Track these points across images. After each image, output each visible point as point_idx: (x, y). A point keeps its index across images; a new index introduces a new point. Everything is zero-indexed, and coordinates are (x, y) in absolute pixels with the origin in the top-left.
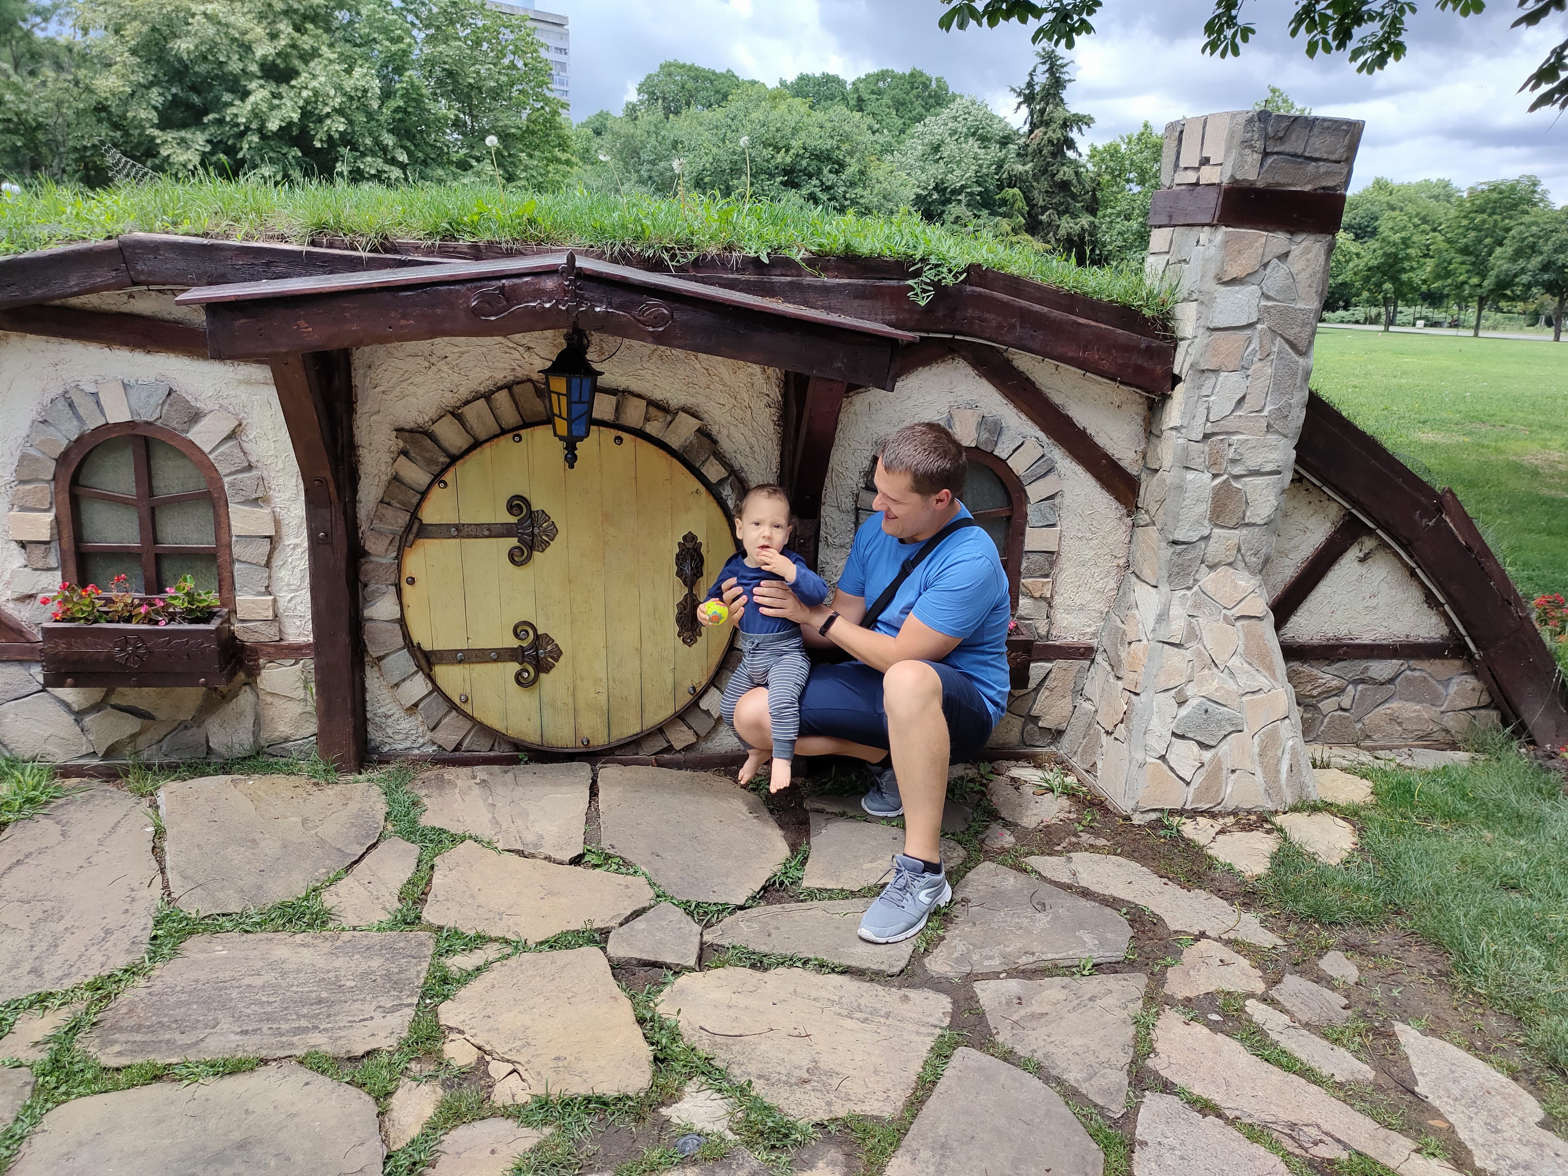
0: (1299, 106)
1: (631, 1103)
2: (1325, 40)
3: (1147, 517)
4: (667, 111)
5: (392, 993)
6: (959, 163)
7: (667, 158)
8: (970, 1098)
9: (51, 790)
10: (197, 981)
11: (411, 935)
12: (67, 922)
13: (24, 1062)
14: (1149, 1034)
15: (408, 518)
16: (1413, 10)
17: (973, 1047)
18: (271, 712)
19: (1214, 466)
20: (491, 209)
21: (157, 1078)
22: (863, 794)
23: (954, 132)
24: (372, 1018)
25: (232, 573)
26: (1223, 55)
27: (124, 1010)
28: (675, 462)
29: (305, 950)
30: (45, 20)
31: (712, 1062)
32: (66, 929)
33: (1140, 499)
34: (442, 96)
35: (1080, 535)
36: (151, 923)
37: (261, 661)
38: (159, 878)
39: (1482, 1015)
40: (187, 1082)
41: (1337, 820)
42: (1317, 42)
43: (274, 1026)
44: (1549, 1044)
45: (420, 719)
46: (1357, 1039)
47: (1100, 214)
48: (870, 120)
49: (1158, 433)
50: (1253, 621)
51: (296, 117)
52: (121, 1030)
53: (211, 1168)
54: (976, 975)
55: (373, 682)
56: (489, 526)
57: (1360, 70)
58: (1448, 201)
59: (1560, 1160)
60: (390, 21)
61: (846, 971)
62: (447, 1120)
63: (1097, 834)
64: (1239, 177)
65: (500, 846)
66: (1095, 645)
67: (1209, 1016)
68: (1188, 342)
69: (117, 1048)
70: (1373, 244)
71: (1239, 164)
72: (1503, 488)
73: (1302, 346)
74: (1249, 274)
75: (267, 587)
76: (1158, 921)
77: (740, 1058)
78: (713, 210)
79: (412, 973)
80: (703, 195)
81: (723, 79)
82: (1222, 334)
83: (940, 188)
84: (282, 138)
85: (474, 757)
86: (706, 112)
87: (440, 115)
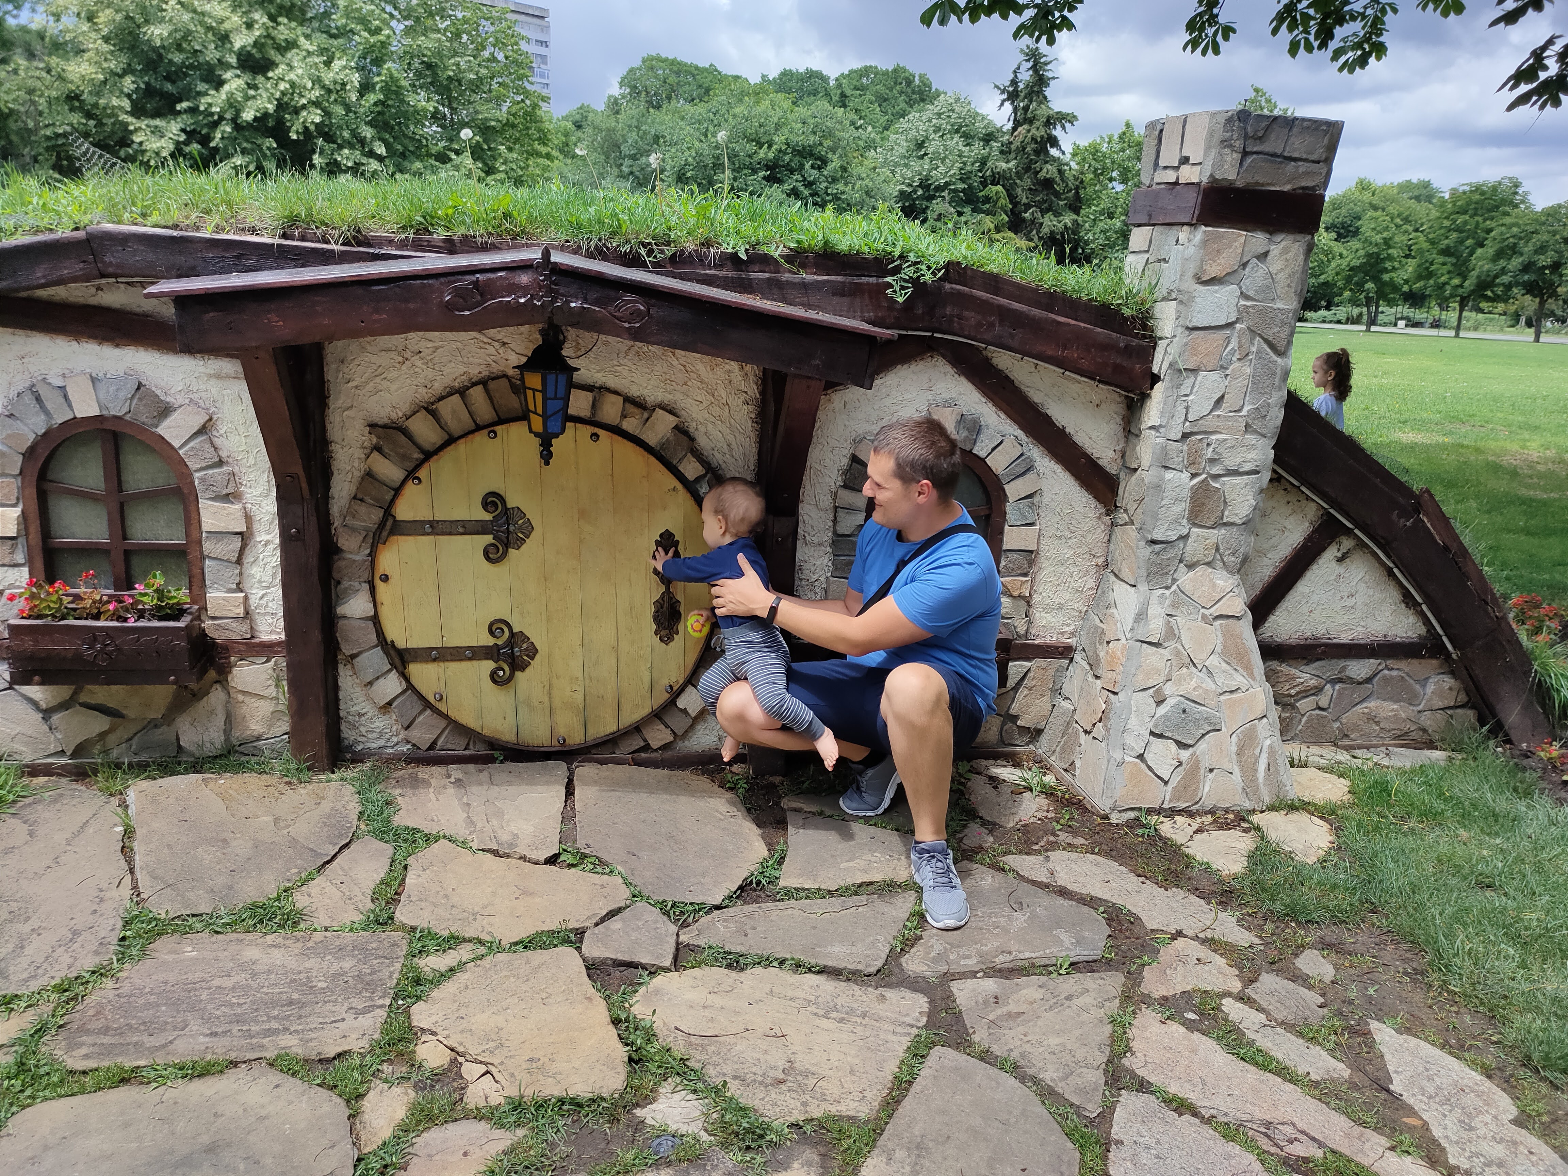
0: (1282, 106)
1: (605, 1105)
2: (1307, 40)
3: (1126, 516)
4: (649, 105)
5: (364, 994)
6: (943, 160)
7: (648, 153)
8: (946, 1098)
9: (18, 789)
10: (166, 983)
11: (384, 935)
12: (34, 923)
14: (1125, 1033)
15: (381, 514)
16: (1395, 11)
17: (950, 1046)
18: (243, 710)
19: (1192, 464)
20: (466, 203)
21: (124, 1081)
22: (842, 792)
23: (937, 129)
24: (344, 1020)
25: (203, 570)
26: (1204, 53)
27: (91, 1012)
28: (652, 459)
29: (276, 951)
30: (17, 7)
31: (687, 1063)
32: (33, 930)
33: (1119, 498)
34: (421, 88)
35: (1059, 534)
36: (120, 924)
37: (232, 659)
38: (128, 878)
39: (1457, 1013)
40: (155, 1085)
41: (1315, 819)
42: (1299, 41)
43: (244, 1028)
44: (1523, 1041)
45: (394, 717)
46: (1333, 1037)
47: (1082, 212)
48: (853, 116)
49: (1137, 432)
50: (1231, 621)
51: (271, 108)
52: (88, 1032)
54: (953, 974)
55: (347, 681)
56: (464, 523)
57: (1341, 69)
58: (1430, 203)
59: (1534, 1158)
60: (368, 11)
61: (822, 971)
62: (418, 1123)
63: (1074, 832)
64: (1219, 176)
65: (475, 846)
66: (1074, 644)
67: (1186, 1015)
68: (1166, 341)
69: (84, 1051)
70: (1354, 244)
71: (1219, 163)
72: (1482, 488)
73: (1281, 346)
74: (1228, 274)
75: (238, 584)
76: (1135, 920)
77: (715, 1058)
78: (690, 206)
79: (384, 974)
80: (683, 190)
81: (706, 74)
82: (1201, 333)
83: (925, 184)
84: (256, 129)
85: (449, 756)
86: (688, 107)
87: (419, 107)
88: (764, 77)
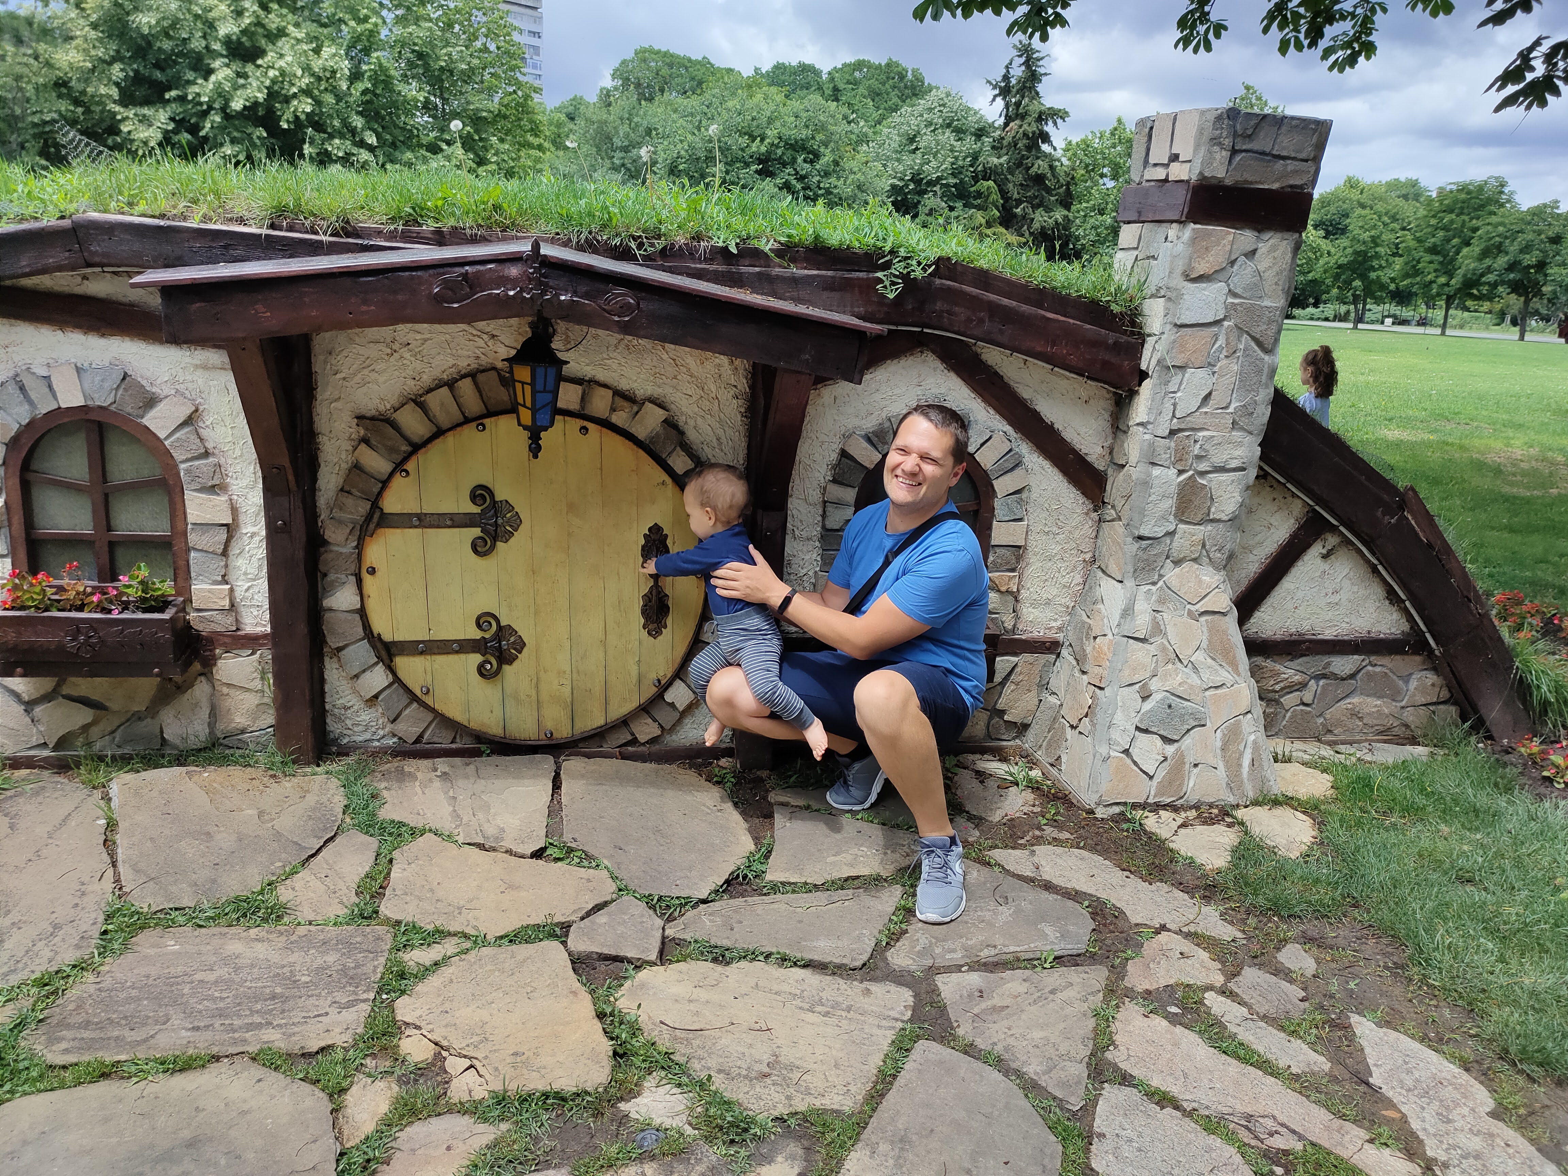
0: (1271, 103)
1: (590, 1099)
2: (1297, 38)
3: (1113, 512)
4: (642, 97)
5: (348, 988)
6: (935, 155)
7: (639, 145)
8: (930, 1091)
10: (148, 977)
11: (368, 929)
12: (14, 917)
14: (1109, 1026)
15: (369, 507)
16: (1385, 10)
17: (934, 1040)
18: (228, 703)
19: (1179, 461)
20: (455, 195)
21: (104, 1076)
22: (828, 787)
23: (930, 124)
24: (327, 1014)
25: (188, 561)
26: (1196, 50)
27: (72, 1006)
28: (642, 453)
29: (260, 945)
31: (672, 1056)
32: (13, 924)
33: (1107, 494)
34: (413, 78)
35: (1047, 529)
36: (101, 918)
37: (217, 651)
38: (110, 872)
39: (1436, 1007)
40: (136, 1079)
41: (1298, 814)
42: (1289, 40)
43: (227, 1022)
44: (1500, 1035)
45: (380, 710)
46: (1314, 1031)
47: (1073, 208)
48: (845, 110)
49: (1125, 428)
50: (1217, 617)
51: (261, 96)
52: (68, 1027)
53: (159, 1167)
54: (938, 968)
55: (332, 673)
56: (452, 516)
57: (1331, 68)
58: (1417, 200)
59: (1511, 1151)
61: (808, 965)
62: (402, 1117)
63: (1060, 827)
64: (1208, 174)
65: (461, 840)
66: (1061, 639)
67: (1169, 1009)
68: (1155, 338)
69: (64, 1045)
70: (1344, 242)
71: (1208, 161)
72: (1466, 485)
73: (1268, 344)
74: (1216, 271)
75: (223, 576)
76: (1118, 915)
77: (700, 1052)
78: (681, 199)
79: (369, 968)
80: (674, 183)
81: (699, 66)
82: (1189, 330)
83: (916, 179)
84: (247, 118)
85: (435, 750)
86: (680, 100)
87: (409, 97)
88: (757, 70)
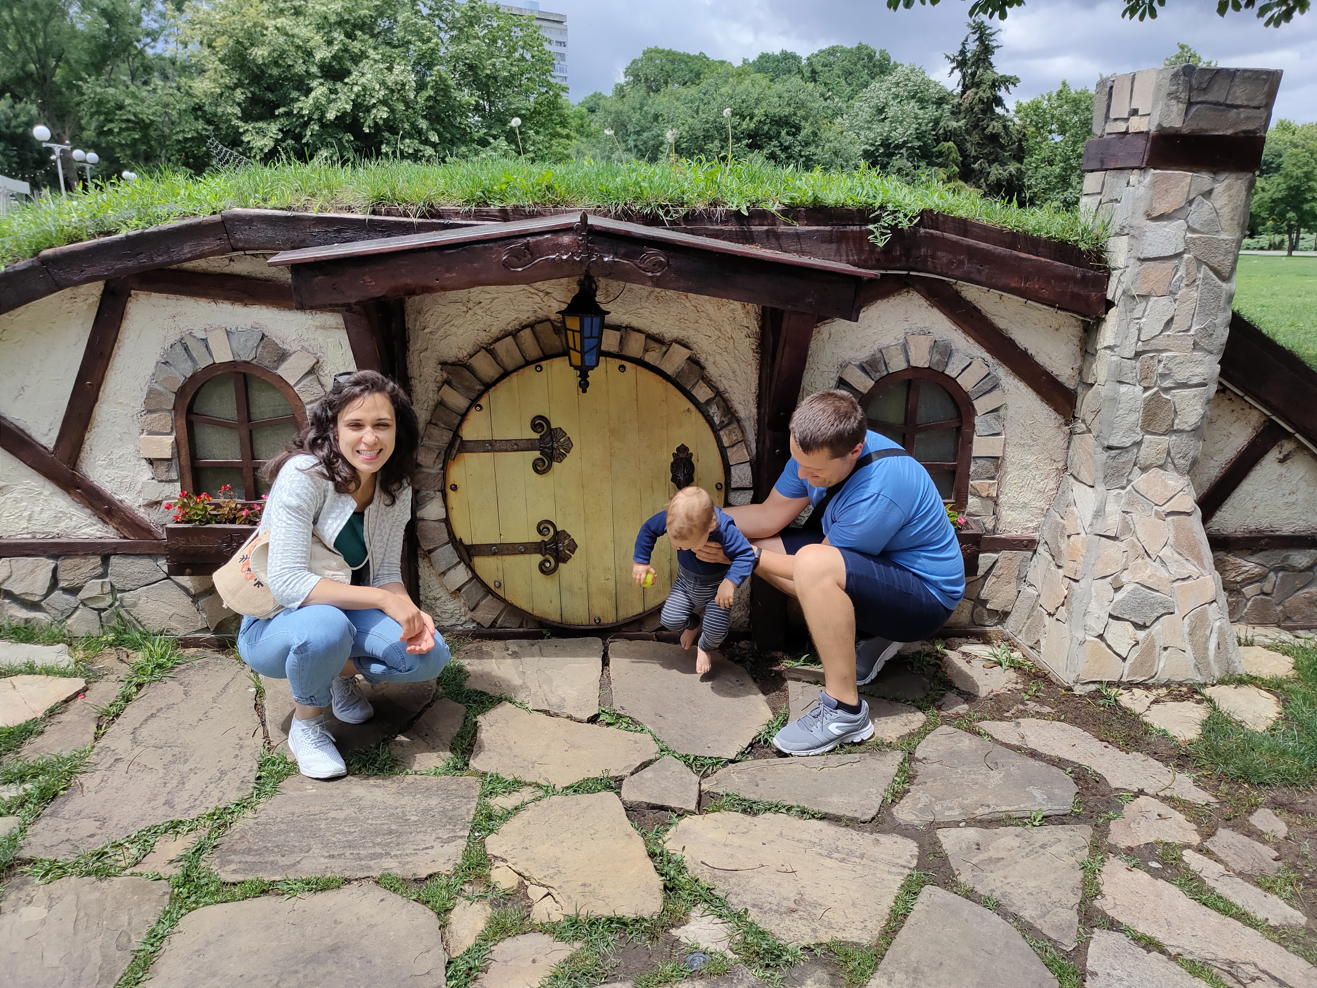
1: (647, 925)
3: (1084, 426)
4: (650, 89)
5: (448, 827)
6: (901, 123)
8: (938, 930)
9: (175, 658)
10: (293, 814)
11: (461, 779)
12: (191, 764)
13: (163, 876)
14: (1095, 878)
15: (451, 436)
17: (938, 885)
19: (1144, 378)
20: (516, 179)
21: (264, 892)
23: (896, 96)
24: (432, 847)
26: (1142, 18)
27: (237, 836)
28: (670, 385)
29: (378, 790)
30: (153, 40)
31: (712, 892)
32: (191, 770)
33: (1077, 410)
34: (465, 86)
35: (1022, 442)
36: (256, 766)
38: (261, 730)
40: (288, 896)
41: (1262, 692)
43: (355, 852)
45: (463, 601)
46: (1289, 888)
47: (1025, 161)
48: (822, 89)
49: (1093, 352)
50: (1182, 517)
51: (349, 107)
52: (235, 852)
53: (309, 967)
54: (939, 823)
55: (425, 571)
56: (517, 442)
57: (1267, 24)
60: (421, 25)
61: (824, 817)
62: (496, 933)
63: (1042, 702)
64: (1166, 125)
65: (531, 707)
66: (1037, 538)
67: (1150, 864)
68: (1120, 271)
69: (233, 867)
70: (1276, 178)
71: (1166, 114)
73: (1225, 273)
74: (1175, 210)
76: (1100, 780)
77: (736, 889)
78: (699, 172)
79: (463, 811)
80: (692, 159)
81: (696, 61)
82: (1152, 264)
83: (885, 143)
84: (337, 126)
85: (506, 633)
86: (683, 91)
87: (463, 102)
88: (745, 61)
